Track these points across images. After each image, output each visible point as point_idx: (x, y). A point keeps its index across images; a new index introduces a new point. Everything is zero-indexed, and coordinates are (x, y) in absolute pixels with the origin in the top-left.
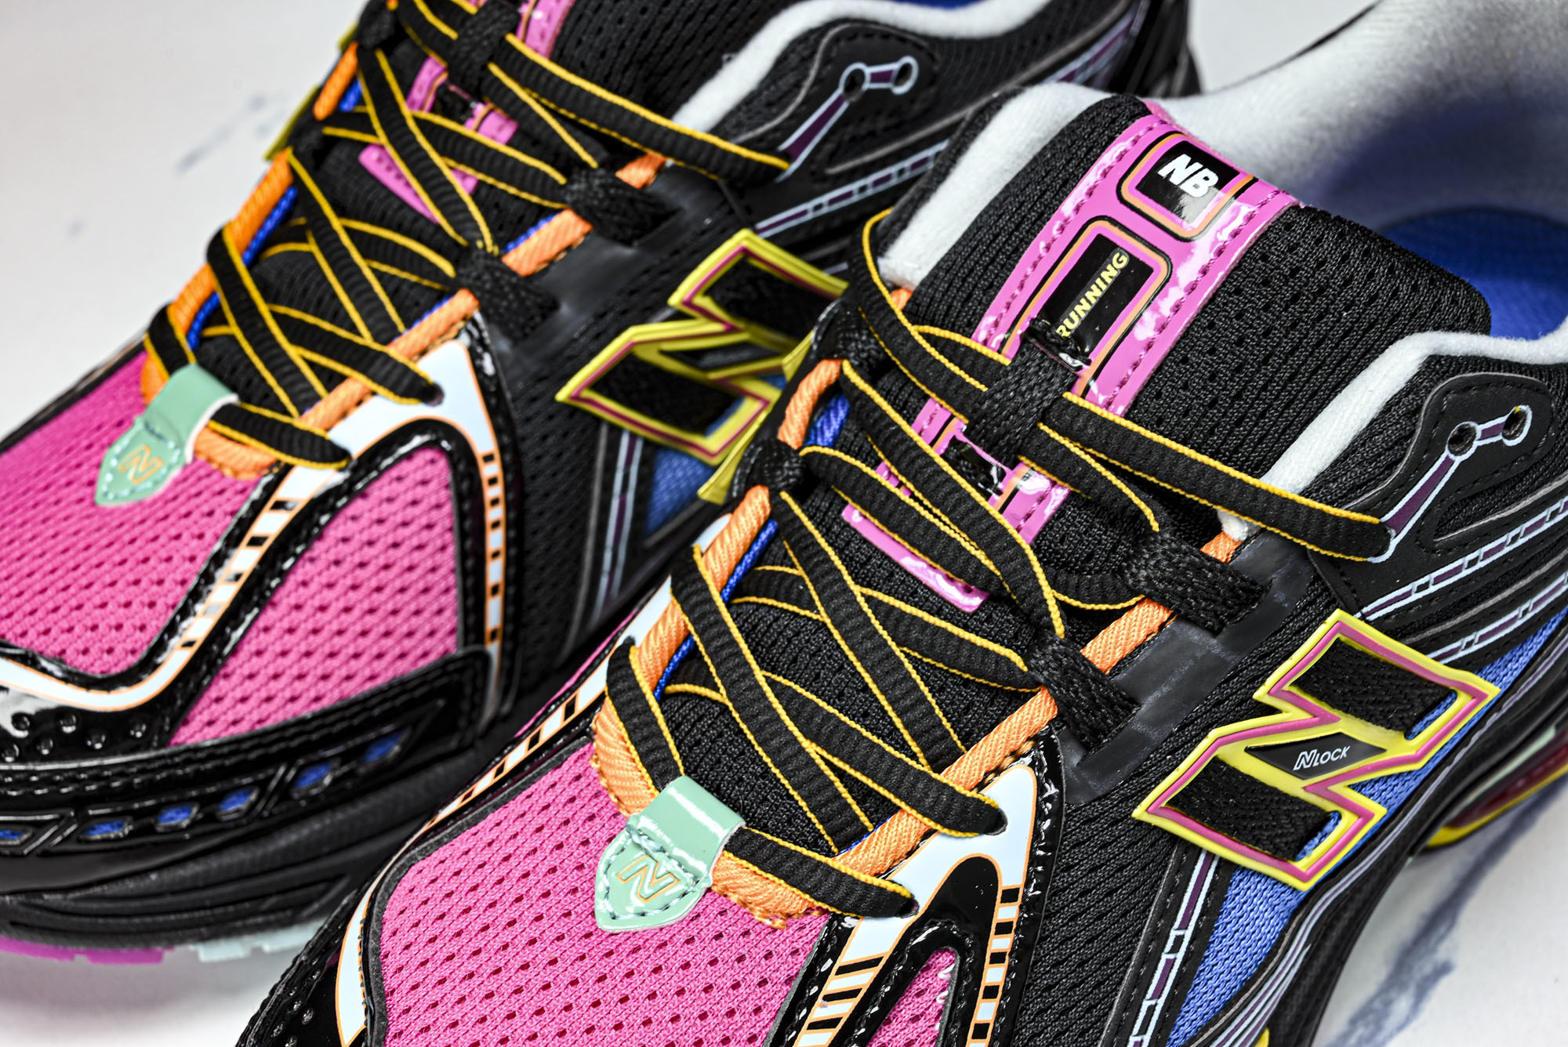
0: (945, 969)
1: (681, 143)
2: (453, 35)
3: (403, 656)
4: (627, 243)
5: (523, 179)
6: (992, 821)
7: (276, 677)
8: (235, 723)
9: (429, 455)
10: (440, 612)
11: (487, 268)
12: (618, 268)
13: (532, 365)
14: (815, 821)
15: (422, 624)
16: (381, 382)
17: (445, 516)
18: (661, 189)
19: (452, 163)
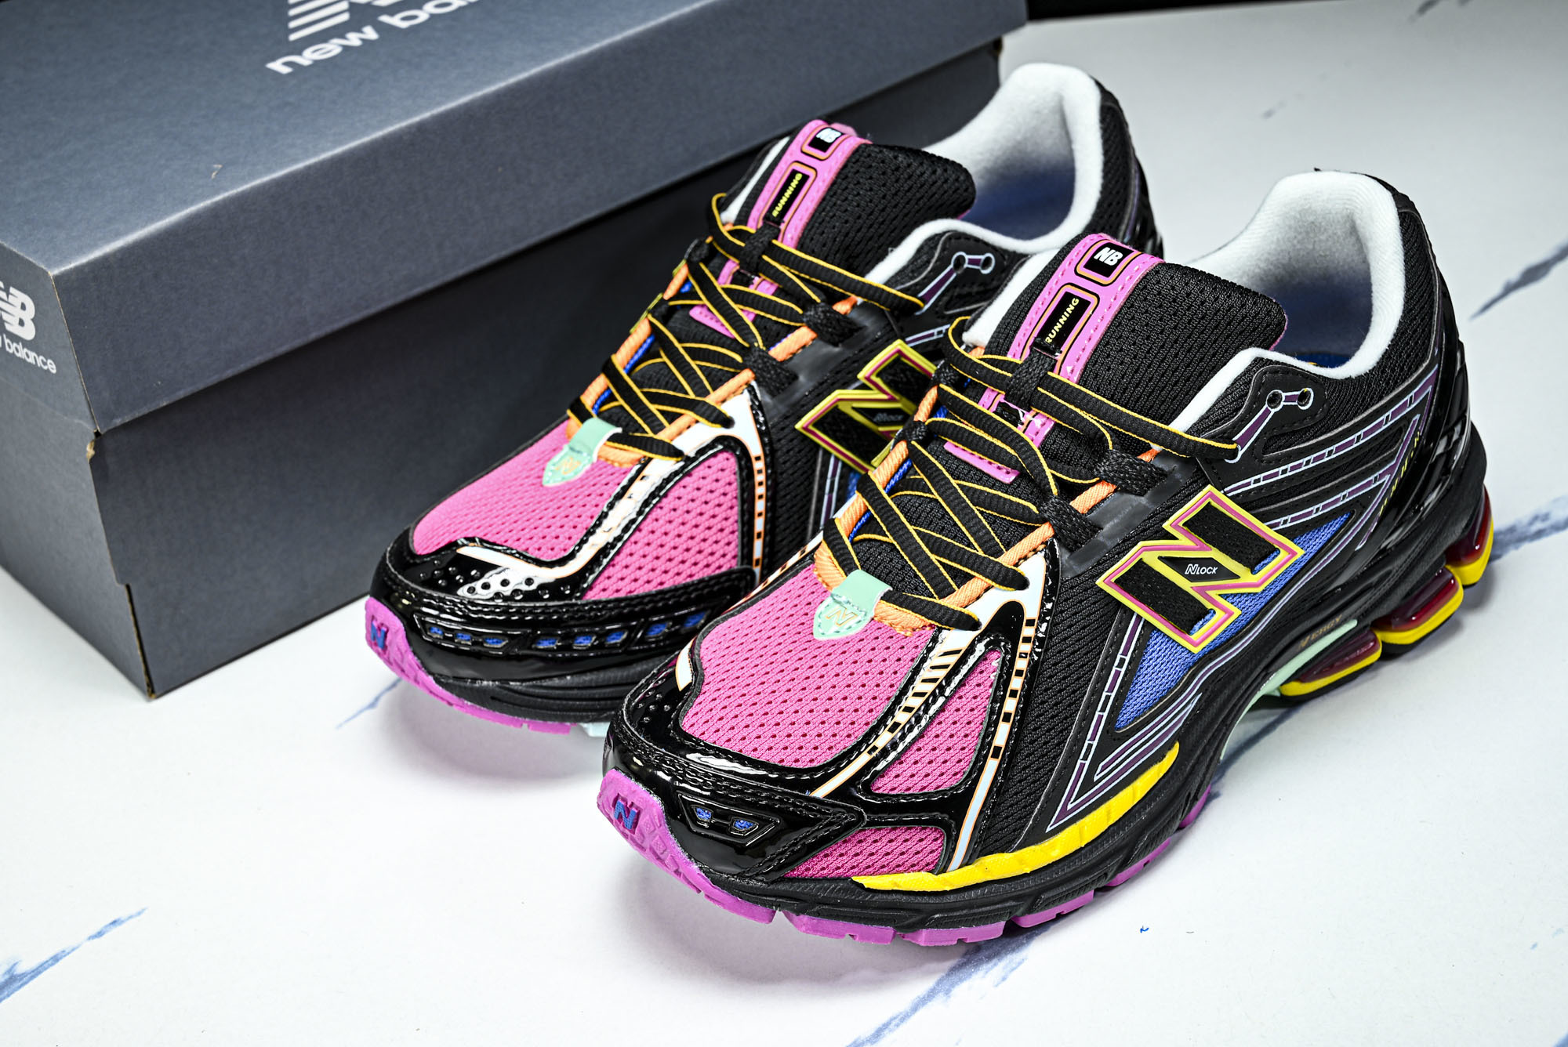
0: (995, 662)
1: (865, 289)
2: (743, 244)
3: (708, 566)
4: (835, 345)
5: (780, 312)
6: (1021, 583)
7: (640, 568)
8: (617, 591)
9: (725, 455)
10: (729, 544)
11: (760, 356)
12: (829, 358)
13: (783, 409)
14: (929, 587)
15: (720, 549)
16: (702, 415)
17: (734, 490)
18: (854, 315)
19: (742, 307)
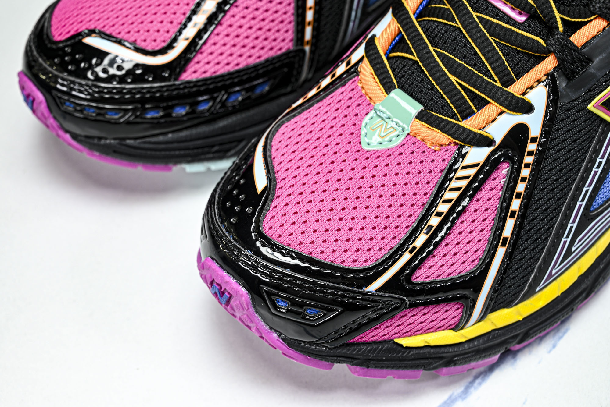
0: (505, 170)
3: (272, 49)
6: (528, 108)
7: (221, 54)
8: (205, 72)
10: (287, 31)
14: (453, 107)
15: (280, 36)
